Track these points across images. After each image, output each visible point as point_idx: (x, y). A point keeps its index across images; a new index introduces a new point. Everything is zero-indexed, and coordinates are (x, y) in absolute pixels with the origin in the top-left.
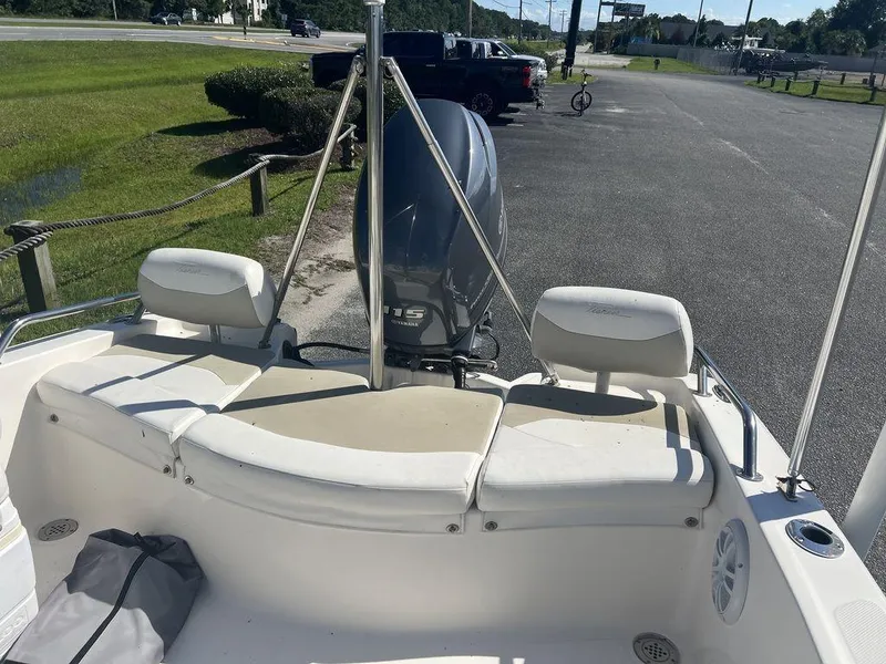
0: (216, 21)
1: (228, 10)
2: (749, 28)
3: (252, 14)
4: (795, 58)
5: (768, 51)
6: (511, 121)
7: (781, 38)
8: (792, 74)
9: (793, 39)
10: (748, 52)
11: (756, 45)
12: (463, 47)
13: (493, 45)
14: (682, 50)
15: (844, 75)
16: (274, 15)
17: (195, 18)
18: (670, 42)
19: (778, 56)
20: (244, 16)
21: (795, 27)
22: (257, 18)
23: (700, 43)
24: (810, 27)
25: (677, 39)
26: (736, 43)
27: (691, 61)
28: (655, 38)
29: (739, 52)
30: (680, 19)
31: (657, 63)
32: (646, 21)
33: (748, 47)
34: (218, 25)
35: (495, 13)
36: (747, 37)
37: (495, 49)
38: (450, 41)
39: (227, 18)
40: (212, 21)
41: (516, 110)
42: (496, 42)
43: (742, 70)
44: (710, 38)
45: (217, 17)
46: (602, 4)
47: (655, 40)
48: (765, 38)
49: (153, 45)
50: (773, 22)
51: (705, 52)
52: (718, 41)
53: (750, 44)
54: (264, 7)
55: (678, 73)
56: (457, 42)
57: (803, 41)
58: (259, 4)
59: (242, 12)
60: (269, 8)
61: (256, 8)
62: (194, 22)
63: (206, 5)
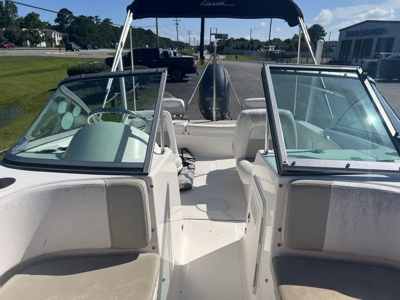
0: (38, 46)
1: (43, 41)
2: (270, 42)
3: (55, 42)
4: (288, 53)
5: (278, 51)
6: (188, 81)
7: (283, 46)
8: (288, 59)
9: (287, 46)
10: (271, 52)
11: (274, 49)
12: (166, 53)
13: (174, 52)
14: (245, 51)
15: (308, 59)
16: (66, 43)
17: (29, 45)
18: (240, 49)
19: (283, 53)
20: (52, 43)
21: (288, 41)
22: (57, 44)
23: (252, 49)
24: (293, 42)
25: (242, 48)
26: (266, 48)
27: (250, 56)
28: (234, 47)
29: (268, 52)
30: (242, 40)
31: (237, 57)
32: (229, 40)
33: (270, 50)
34: (39, 47)
35: (165, 39)
36: (270, 46)
37: (175, 54)
38: (161, 51)
39: (44, 44)
40: (36, 46)
41: (188, 77)
42: (175, 51)
43: (270, 59)
44: (256, 47)
45: (38, 44)
46: (211, 34)
47: (234, 48)
48: (277, 46)
49: (21, 57)
50: (279, 40)
51: (254, 52)
52: (259, 48)
53: (271, 49)
54: (60, 39)
55: (246, 61)
56: (164, 51)
57: (291, 46)
58: (58, 38)
59: (50, 41)
60: (63, 39)
61: (56, 39)
62: (28, 47)
63: (33, 39)
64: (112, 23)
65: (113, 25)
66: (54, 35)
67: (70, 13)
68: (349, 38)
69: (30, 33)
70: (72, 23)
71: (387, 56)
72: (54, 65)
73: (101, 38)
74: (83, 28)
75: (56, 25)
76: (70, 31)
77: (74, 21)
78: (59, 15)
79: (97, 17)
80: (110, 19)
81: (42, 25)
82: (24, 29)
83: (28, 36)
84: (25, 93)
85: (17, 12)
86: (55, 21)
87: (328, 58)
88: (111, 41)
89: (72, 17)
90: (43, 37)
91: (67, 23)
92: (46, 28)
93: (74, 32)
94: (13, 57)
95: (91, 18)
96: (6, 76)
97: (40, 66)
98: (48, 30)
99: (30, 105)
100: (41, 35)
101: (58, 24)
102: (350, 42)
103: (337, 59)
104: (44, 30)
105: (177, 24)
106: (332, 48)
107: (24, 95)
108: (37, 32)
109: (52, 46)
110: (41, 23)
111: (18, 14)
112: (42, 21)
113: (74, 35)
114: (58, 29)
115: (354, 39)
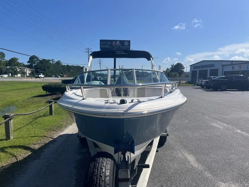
1: (19, 73)
3: (26, 74)
16: (33, 74)
20: (24, 75)
22: (28, 75)
23: (143, 76)
24: (166, 72)
39: (19, 75)
40: (15, 76)
52: (147, 76)
58: (28, 71)
59: (23, 73)
60: (31, 72)
61: (27, 72)
62: (10, 77)
63: (13, 72)
64: (62, 63)
65: (62, 64)
66: (26, 70)
67: (37, 58)
68: (195, 70)
69: (12, 69)
70: (37, 63)
71: (214, 78)
72: (29, 86)
73: (54, 71)
74: (44, 66)
75: (27, 64)
76: (36, 68)
77: (39, 62)
78: (30, 59)
79: (53, 60)
80: (60, 61)
81: (19, 65)
82: (8, 67)
83: (11, 70)
84: (16, 99)
85: (4, 57)
86: (28, 62)
87: (185, 80)
88: (60, 73)
89: (38, 60)
90: (20, 71)
91: (35, 63)
92: (22, 66)
93: (38, 68)
94: (5, 82)
95: (49, 60)
96: (4, 91)
97: (20, 86)
98: (22, 67)
99: (21, 105)
100: (18, 70)
101: (29, 64)
102: (196, 71)
103: (190, 80)
104: (20, 67)
105: (100, 63)
106: (188, 75)
107: (16, 100)
108: (16, 68)
109: (24, 76)
110: (19, 63)
111: (5, 58)
112: (20, 62)
113: (38, 70)
114: (29, 67)
115: (198, 70)
